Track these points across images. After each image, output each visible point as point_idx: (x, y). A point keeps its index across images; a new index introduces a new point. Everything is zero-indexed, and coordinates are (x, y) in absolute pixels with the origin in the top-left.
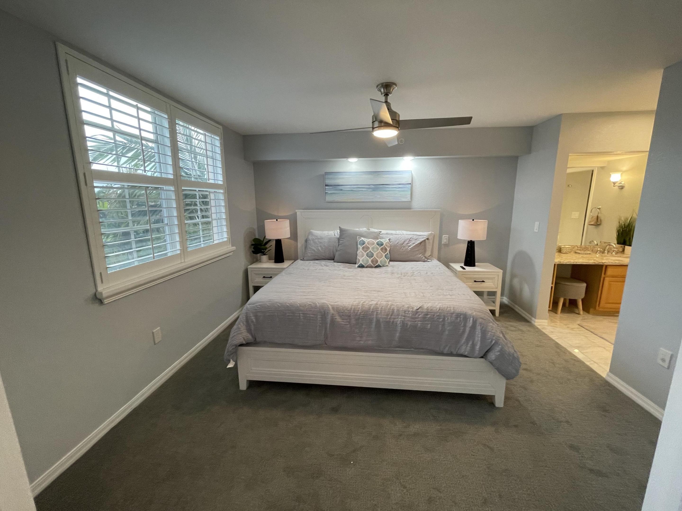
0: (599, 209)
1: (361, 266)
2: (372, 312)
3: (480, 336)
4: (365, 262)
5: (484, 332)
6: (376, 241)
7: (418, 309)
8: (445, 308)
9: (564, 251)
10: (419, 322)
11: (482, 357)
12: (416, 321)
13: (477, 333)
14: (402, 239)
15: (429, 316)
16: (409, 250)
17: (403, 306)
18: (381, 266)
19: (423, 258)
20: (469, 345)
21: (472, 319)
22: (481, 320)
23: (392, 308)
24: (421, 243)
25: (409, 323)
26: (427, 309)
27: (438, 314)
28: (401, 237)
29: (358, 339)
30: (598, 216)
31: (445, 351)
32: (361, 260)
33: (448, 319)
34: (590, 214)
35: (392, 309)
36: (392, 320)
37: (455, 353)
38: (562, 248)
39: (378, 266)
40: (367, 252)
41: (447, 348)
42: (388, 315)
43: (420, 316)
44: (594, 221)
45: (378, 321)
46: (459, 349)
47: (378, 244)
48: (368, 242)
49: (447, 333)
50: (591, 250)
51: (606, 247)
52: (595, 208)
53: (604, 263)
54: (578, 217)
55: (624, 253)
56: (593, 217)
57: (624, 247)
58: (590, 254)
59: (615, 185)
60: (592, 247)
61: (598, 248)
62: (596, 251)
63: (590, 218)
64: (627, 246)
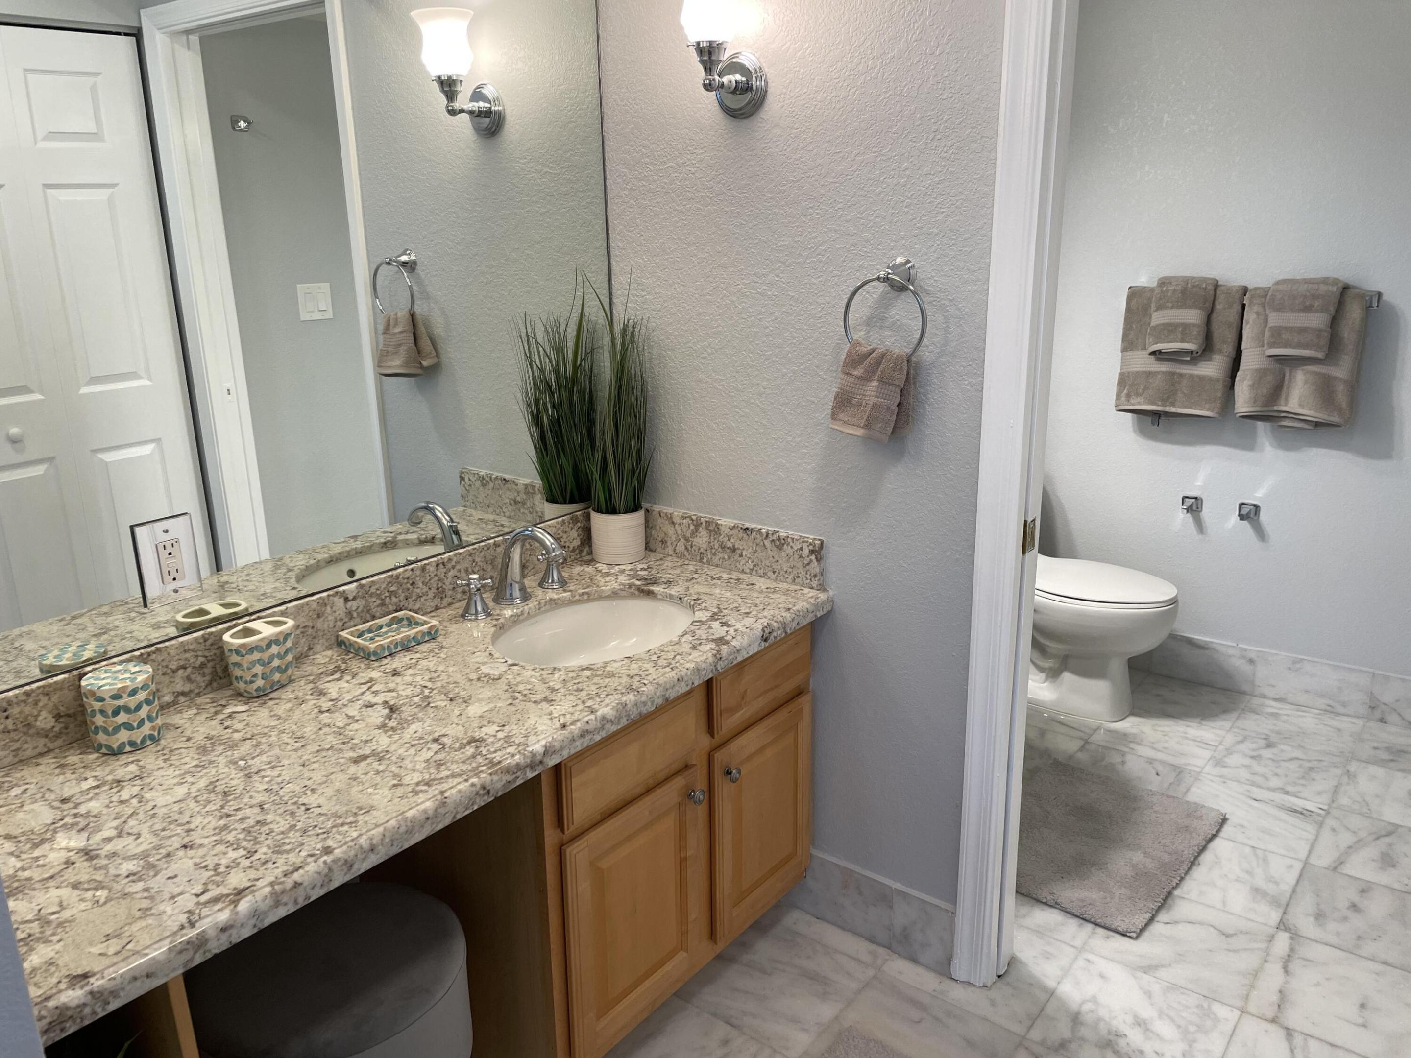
0: (410, 266)
30: (413, 316)
44: (403, 349)
50: (431, 594)
51: (507, 556)
52: (389, 263)
53: (539, 758)
54: (329, 315)
55: (590, 553)
56: (389, 321)
57: (588, 518)
58: (432, 635)
59: (457, 105)
60: (432, 569)
61: (466, 564)
62: (459, 596)
63: (381, 328)
64: (599, 511)
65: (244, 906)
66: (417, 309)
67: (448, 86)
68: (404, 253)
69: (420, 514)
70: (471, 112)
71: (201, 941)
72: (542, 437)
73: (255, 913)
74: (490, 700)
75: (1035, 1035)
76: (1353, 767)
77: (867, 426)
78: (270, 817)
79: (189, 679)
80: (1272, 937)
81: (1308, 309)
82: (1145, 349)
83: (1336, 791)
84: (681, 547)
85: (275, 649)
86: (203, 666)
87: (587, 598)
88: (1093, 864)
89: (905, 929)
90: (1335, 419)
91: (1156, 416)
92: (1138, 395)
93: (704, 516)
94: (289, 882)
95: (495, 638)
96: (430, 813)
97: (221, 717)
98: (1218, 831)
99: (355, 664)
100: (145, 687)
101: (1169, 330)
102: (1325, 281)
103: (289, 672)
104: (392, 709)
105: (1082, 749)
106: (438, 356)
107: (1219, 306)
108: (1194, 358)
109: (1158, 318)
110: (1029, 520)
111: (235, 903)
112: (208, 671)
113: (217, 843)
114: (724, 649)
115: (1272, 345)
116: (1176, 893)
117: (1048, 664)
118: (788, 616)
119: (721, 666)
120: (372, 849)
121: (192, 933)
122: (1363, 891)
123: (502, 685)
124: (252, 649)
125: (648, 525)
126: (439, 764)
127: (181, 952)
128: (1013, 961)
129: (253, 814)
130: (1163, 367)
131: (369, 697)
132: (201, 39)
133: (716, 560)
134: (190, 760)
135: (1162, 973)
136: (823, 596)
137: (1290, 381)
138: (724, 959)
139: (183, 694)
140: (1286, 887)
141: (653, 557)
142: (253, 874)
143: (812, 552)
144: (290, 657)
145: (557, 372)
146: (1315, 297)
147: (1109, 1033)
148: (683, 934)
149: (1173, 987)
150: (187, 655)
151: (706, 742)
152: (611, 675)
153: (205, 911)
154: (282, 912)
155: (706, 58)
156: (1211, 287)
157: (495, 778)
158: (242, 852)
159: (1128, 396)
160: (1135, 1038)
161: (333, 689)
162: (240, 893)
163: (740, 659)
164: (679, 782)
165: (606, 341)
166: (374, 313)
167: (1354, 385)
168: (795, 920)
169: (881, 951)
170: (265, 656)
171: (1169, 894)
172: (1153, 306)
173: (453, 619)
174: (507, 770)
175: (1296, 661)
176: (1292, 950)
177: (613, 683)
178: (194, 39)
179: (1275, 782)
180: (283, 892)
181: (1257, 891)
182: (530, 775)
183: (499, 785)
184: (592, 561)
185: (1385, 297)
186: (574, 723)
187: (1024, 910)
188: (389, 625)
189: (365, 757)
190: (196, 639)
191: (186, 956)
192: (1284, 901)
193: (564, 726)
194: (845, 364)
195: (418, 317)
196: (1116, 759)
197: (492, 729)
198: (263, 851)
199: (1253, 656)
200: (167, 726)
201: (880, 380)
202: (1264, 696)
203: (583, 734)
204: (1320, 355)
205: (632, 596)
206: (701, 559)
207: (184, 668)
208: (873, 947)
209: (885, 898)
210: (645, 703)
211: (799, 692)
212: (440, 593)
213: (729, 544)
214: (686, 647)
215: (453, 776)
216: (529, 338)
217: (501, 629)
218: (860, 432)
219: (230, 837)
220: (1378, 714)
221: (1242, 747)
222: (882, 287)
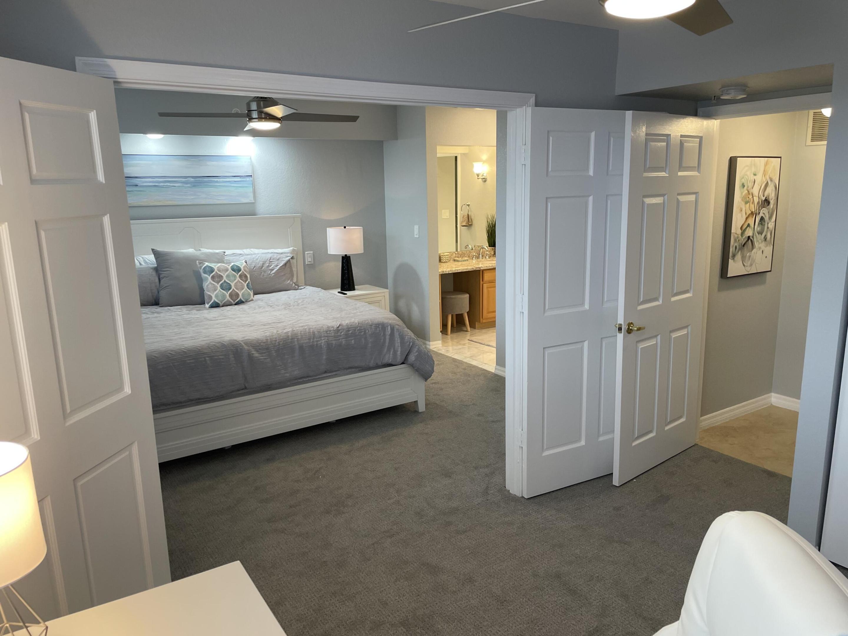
0: (468, 205)
1: (215, 305)
2: (292, 339)
3: (399, 341)
4: (220, 298)
5: (402, 337)
6: (229, 266)
7: (338, 327)
8: (362, 321)
9: (444, 259)
10: (343, 340)
11: (403, 363)
12: (339, 339)
13: (396, 339)
14: (259, 260)
15: (350, 332)
16: (273, 275)
17: (322, 327)
18: (244, 302)
19: (293, 286)
20: (391, 353)
21: (389, 327)
22: (397, 326)
23: (311, 331)
24: (285, 264)
25: (334, 342)
26: (347, 325)
27: (359, 328)
28: (257, 257)
29: (283, 371)
30: (468, 215)
31: (372, 364)
32: (213, 296)
33: (368, 331)
34: (461, 213)
35: (313, 332)
36: (315, 343)
37: (380, 364)
38: (442, 257)
39: (240, 302)
40: (221, 283)
41: (372, 361)
42: (309, 339)
43: (342, 334)
44: (466, 221)
45: (301, 347)
46: (383, 359)
47: (233, 270)
48: (218, 267)
49: (370, 345)
51: (480, 251)
52: (465, 205)
54: (449, 217)
56: (463, 216)
66: (469, 214)
67: (478, 175)
68: (467, 203)
70: (481, 179)
106: (472, 222)
195: (469, 215)
203: (486, 267)
216: (487, 218)
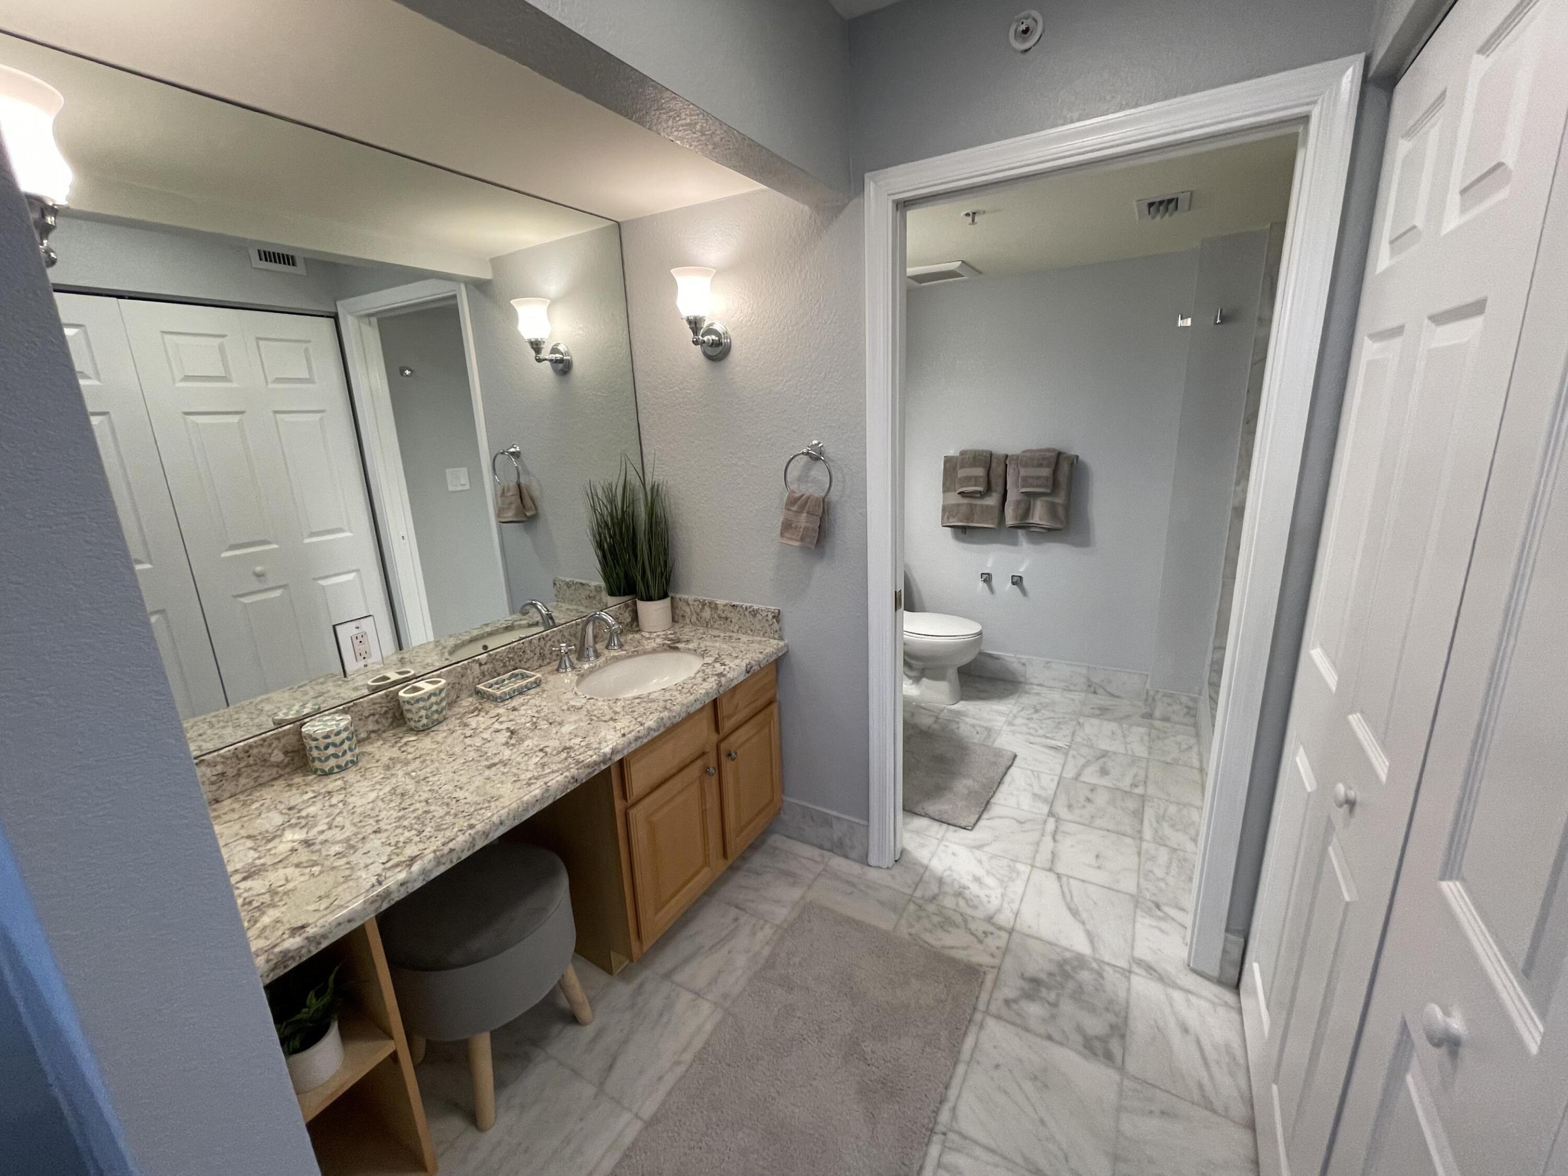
30: (519, 485)
44: (513, 506)
50: (536, 658)
51: (584, 630)
52: (502, 453)
53: (608, 756)
54: (467, 487)
55: (638, 626)
56: (504, 489)
57: (635, 604)
58: (538, 683)
59: (542, 356)
60: (536, 642)
61: (559, 637)
62: (554, 657)
63: (499, 493)
64: (642, 599)
65: (416, 867)
66: (522, 481)
67: (536, 346)
68: (512, 447)
69: (528, 607)
70: (551, 361)
71: (387, 893)
72: (604, 556)
73: (424, 872)
74: (575, 722)
75: (918, 893)
76: (1081, 720)
77: (802, 539)
78: (432, 808)
79: (377, 722)
80: (1045, 822)
81: (1040, 465)
82: (955, 491)
83: (1073, 734)
84: (694, 619)
85: (433, 699)
86: (386, 712)
87: (636, 654)
88: (945, 789)
89: (840, 839)
90: (1059, 526)
91: (964, 529)
92: (954, 517)
93: (708, 599)
94: (446, 849)
95: (578, 683)
96: (539, 797)
97: (399, 745)
98: (1012, 763)
99: (487, 705)
100: (346, 729)
101: (968, 480)
102: (1048, 450)
103: (444, 713)
104: (513, 732)
105: (936, 722)
106: (536, 509)
107: (994, 465)
108: (982, 495)
109: (962, 473)
110: (898, 591)
111: (410, 866)
112: (390, 715)
113: (397, 827)
114: (723, 679)
115: (1023, 486)
116: (993, 801)
117: (913, 674)
118: (761, 656)
119: (721, 690)
120: (501, 823)
121: (380, 889)
122: (1092, 790)
123: (584, 712)
124: (418, 700)
125: (673, 607)
126: (543, 765)
127: (372, 902)
128: (903, 851)
129: (421, 807)
130: (965, 501)
131: (497, 726)
132: (379, 320)
133: (716, 626)
134: (378, 774)
135: (986, 849)
136: (782, 643)
137: (1034, 504)
138: (733, 868)
139: (373, 732)
140: (1051, 793)
141: (677, 626)
142: (421, 846)
143: (774, 617)
144: (444, 704)
145: (611, 515)
146: (1044, 459)
147: (960, 887)
148: (706, 856)
149: (993, 856)
150: (376, 706)
151: (714, 737)
152: (653, 701)
153: (389, 874)
154: (442, 869)
155: (693, 326)
156: (989, 455)
157: (581, 771)
158: (414, 832)
159: (948, 518)
160: (974, 888)
161: (473, 722)
162: (413, 860)
163: (733, 685)
164: (699, 763)
165: (641, 496)
166: (495, 486)
167: (1067, 508)
168: (776, 840)
169: (826, 853)
170: (427, 704)
171: (988, 802)
172: (958, 466)
173: (551, 673)
174: (588, 766)
175: (1047, 663)
176: (1057, 827)
177: (654, 706)
178: (374, 320)
179: (1041, 732)
180: (442, 856)
181: (1035, 795)
182: (603, 767)
183: (583, 776)
184: (639, 631)
185: (1080, 458)
186: (630, 733)
187: (908, 820)
188: (509, 679)
189: (494, 765)
190: (381, 697)
191: (377, 905)
192: (1050, 800)
193: (624, 735)
194: (786, 504)
195: (523, 485)
196: (955, 726)
197: (578, 740)
198: (428, 830)
199: (1023, 661)
200: (363, 753)
201: (808, 513)
202: (1032, 684)
203: (637, 739)
204: (1048, 491)
205: (665, 651)
206: (707, 626)
207: (373, 715)
208: (822, 851)
209: (827, 821)
210: (675, 717)
211: (770, 702)
212: (542, 656)
213: (723, 615)
214: (699, 680)
215: (553, 772)
216: (593, 496)
217: (582, 677)
218: (797, 544)
219: (406, 823)
220: (1092, 689)
221: (1022, 713)
222: (806, 458)
